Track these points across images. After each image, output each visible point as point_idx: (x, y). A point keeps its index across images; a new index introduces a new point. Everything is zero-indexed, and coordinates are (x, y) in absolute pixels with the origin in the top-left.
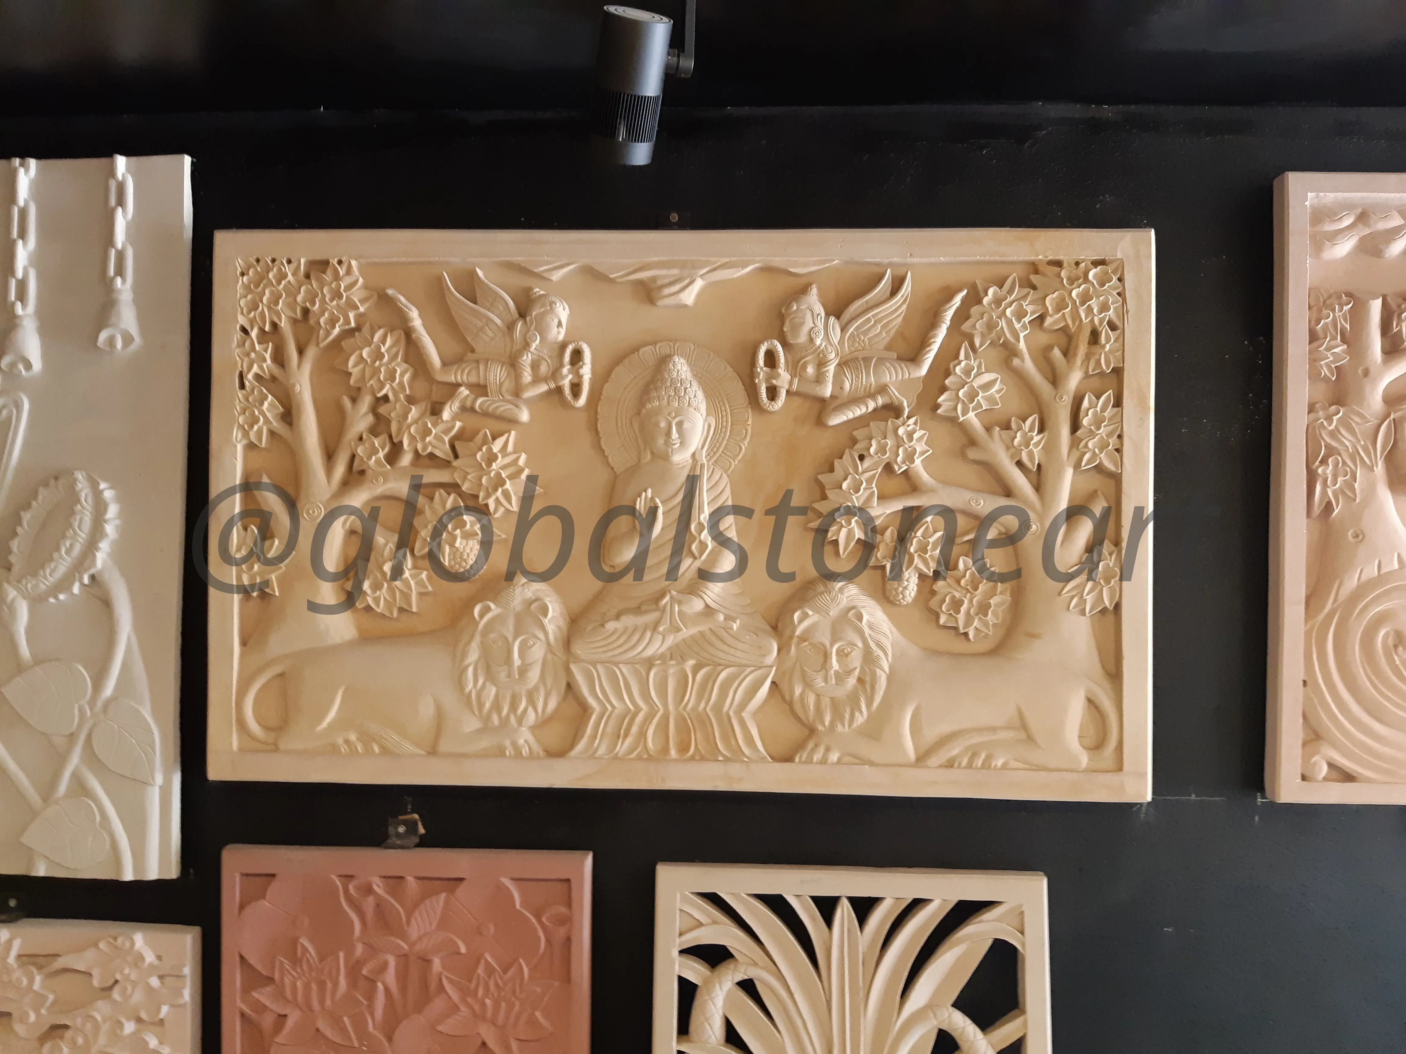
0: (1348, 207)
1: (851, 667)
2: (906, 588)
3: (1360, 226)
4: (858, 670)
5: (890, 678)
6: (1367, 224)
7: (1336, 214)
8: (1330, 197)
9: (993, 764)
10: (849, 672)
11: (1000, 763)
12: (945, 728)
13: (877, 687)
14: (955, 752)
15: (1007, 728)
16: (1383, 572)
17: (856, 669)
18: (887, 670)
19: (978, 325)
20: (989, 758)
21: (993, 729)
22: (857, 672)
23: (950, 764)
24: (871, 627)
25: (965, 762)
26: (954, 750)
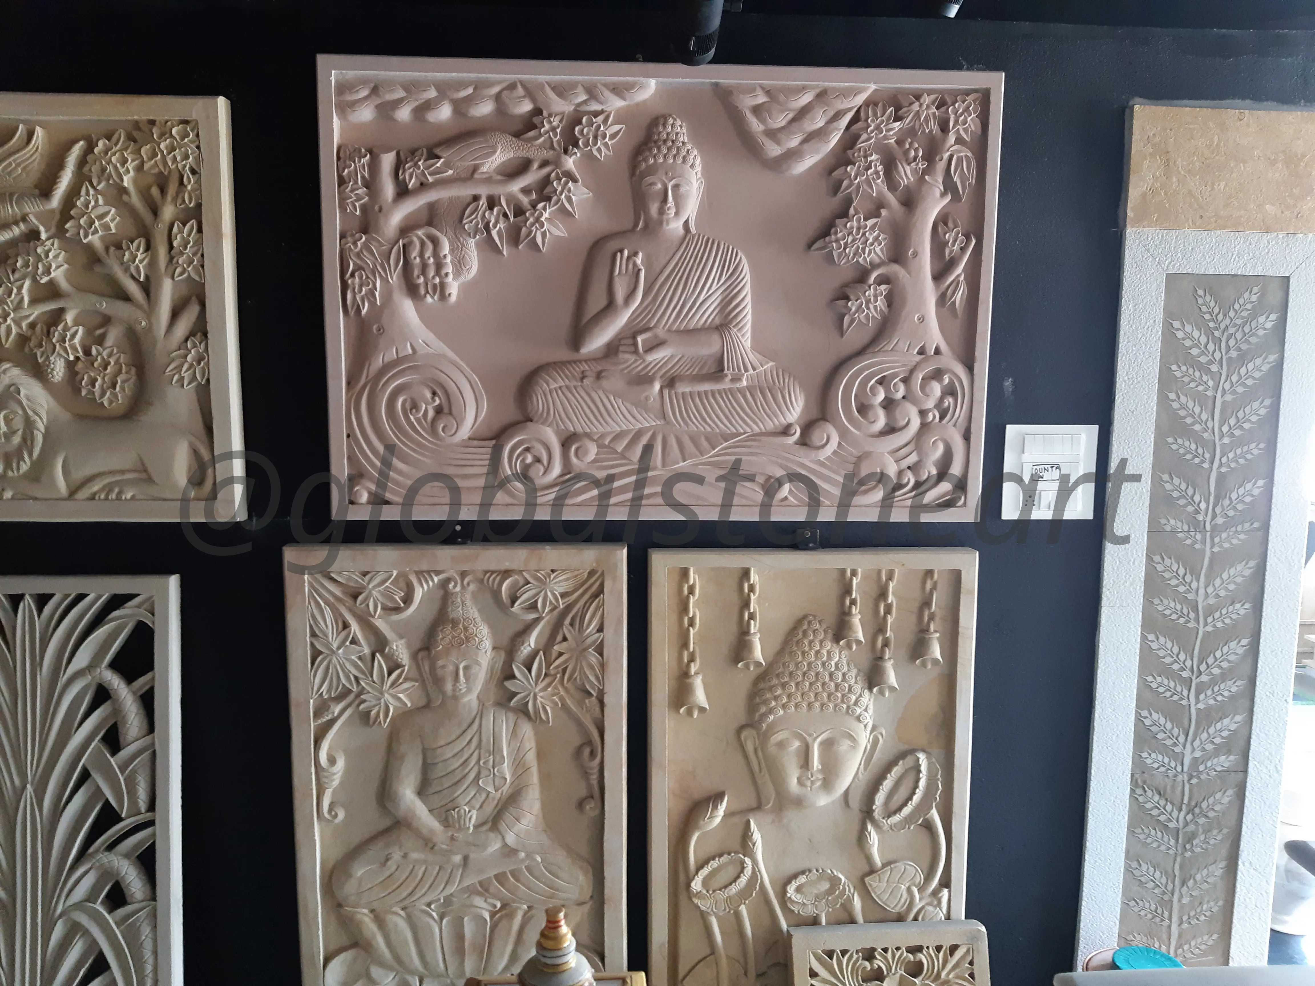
0: (364, 82)
1: (16, 428)
2: (53, 370)
3: (373, 97)
4: (21, 430)
5: (46, 436)
6: (378, 96)
7: (354, 87)
8: (351, 74)
9: (123, 497)
10: (14, 432)
11: (129, 496)
12: (88, 471)
13: (35, 443)
14: (96, 488)
15: (135, 471)
16: (400, 356)
17: (18, 430)
18: (43, 430)
19: (93, 169)
20: (120, 493)
21: (123, 472)
22: (20, 433)
23: (92, 498)
24: (28, 400)
25: (103, 496)
26: (96, 487)
